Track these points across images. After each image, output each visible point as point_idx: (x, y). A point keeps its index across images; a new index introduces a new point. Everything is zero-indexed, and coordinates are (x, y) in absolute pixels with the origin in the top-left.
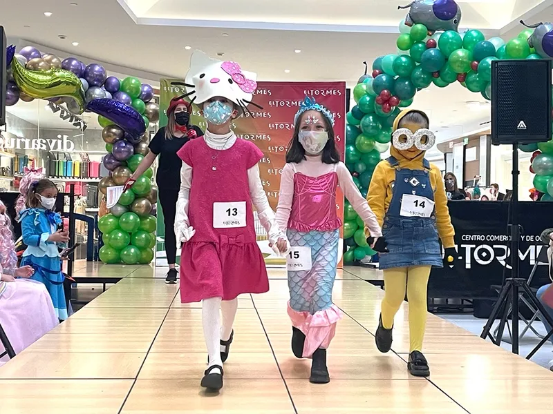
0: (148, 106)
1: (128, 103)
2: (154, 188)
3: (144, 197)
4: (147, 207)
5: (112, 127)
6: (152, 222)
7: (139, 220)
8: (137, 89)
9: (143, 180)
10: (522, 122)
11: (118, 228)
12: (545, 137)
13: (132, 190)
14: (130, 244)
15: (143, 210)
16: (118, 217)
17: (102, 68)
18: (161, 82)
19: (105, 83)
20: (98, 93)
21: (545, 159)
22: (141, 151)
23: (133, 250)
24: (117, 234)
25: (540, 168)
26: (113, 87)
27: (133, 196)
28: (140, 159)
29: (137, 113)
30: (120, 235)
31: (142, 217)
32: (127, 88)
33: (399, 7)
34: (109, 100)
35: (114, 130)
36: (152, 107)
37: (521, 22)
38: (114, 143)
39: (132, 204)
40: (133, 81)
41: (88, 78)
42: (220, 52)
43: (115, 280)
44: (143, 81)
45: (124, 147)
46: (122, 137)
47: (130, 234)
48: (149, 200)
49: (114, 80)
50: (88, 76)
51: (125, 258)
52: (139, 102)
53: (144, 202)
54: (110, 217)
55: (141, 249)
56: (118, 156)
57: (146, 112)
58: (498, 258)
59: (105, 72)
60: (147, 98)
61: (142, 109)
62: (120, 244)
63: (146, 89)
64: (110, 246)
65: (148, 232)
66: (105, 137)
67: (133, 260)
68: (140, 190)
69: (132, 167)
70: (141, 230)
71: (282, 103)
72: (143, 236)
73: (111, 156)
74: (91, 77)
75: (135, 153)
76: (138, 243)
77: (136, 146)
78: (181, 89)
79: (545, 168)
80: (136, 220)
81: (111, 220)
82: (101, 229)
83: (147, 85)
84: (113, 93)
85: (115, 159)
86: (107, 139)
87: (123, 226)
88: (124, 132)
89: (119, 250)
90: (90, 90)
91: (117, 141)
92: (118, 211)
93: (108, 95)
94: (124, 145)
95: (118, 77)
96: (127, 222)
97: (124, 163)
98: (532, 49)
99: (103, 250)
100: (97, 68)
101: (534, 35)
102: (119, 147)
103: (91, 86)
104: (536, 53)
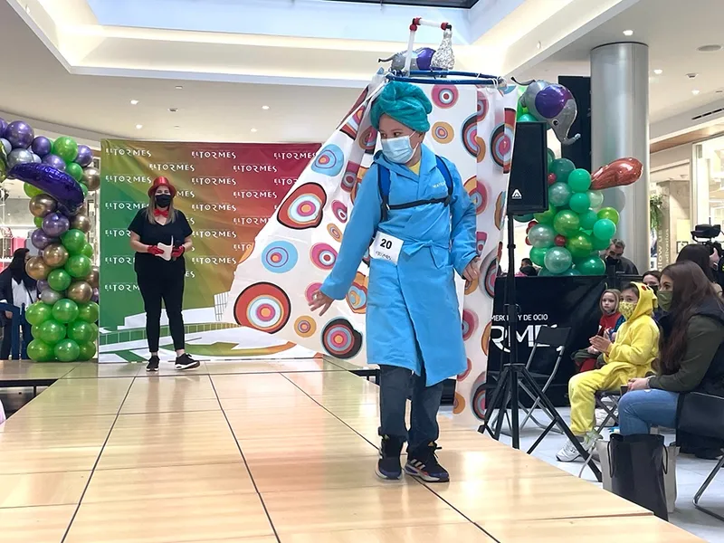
0: (86, 172)
1: (62, 168)
2: (95, 270)
3: (83, 280)
4: (87, 292)
5: (42, 196)
6: (93, 311)
7: (77, 308)
8: (74, 151)
9: (82, 260)
10: (517, 191)
11: (52, 318)
12: (541, 207)
13: (67, 272)
14: (67, 337)
15: (81, 296)
16: (51, 306)
17: (28, 127)
18: (102, 143)
19: (33, 144)
20: (24, 156)
21: (541, 229)
22: (78, 225)
23: (69, 345)
24: (49, 325)
25: (536, 240)
26: (43, 149)
27: (69, 280)
28: (77, 234)
29: (73, 180)
30: (53, 326)
31: (81, 304)
32: (60, 149)
33: (380, 60)
34: (38, 164)
35: (44, 201)
36: (92, 172)
37: (513, 78)
38: (45, 215)
39: (68, 289)
40: (68, 142)
41: (11, 138)
42: (173, 108)
43: (48, 383)
44: (79, 142)
45: (56, 221)
46: (54, 209)
47: (66, 325)
48: (90, 283)
49: (43, 141)
50: (11, 136)
51: (61, 356)
52: (75, 167)
53: (83, 287)
54: (40, 305)
55: (80, 343)
56: (50, 232)
57: (84, 179)
58: (494, 340)
59: (31, 131)
60: (85, 162)
61: (78, 174)
62: (54, 338)
63: (84, 151)
64: (41, 340)
65: (88, 321)
66: (33, 209)
67: (70, 357)
68: (77, 272)
69: (67, 245)
70: (79, 320)
71: (249, 168)
72: (83, 327)
73: (40, 232)
74: (14, 137)
75: (72, 227)
76: (76, 336)
77: (73, 219)
78: (127, 152)
79: (542, 240)
80: (74, 308)
81: (42, 309)
82: (29, 320)
83: (85, 147)
84: (42, 156)
85: (45, 235)
86: (36, 212)
87: (56, 315)
88: (57, 203)
89: (53, 345)
90: (14, 153)
91: (48, 213)
92: (49, 297)
93: (36, 158)
94: (57, 218)
95: (48, 137)
96: (62, 311)
97: (56, 240)
98: (525, 109)
99: (31, 346)
100: (22, 127)
101: (527, 93)
102: (51, 220)
103: (15, 147)
104: (529, 113)
